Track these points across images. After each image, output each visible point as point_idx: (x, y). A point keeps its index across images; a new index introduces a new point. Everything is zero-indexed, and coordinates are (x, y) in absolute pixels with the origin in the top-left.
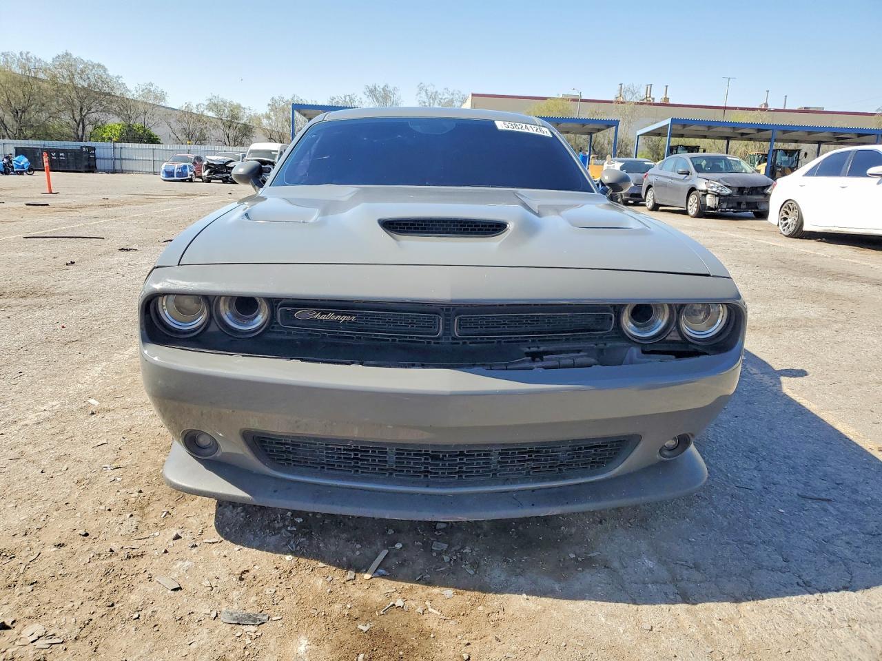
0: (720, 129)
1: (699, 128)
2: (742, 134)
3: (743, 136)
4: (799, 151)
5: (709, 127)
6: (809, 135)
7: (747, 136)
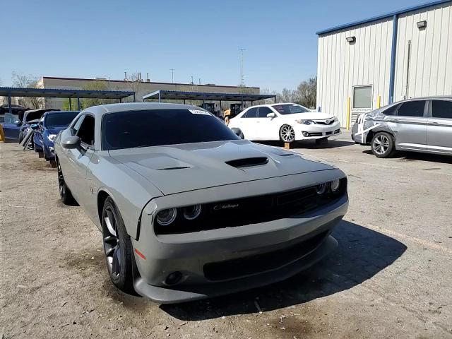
0: (181, 95)
1: (172, 95)
2: (191, 97)
5: (176, 94)
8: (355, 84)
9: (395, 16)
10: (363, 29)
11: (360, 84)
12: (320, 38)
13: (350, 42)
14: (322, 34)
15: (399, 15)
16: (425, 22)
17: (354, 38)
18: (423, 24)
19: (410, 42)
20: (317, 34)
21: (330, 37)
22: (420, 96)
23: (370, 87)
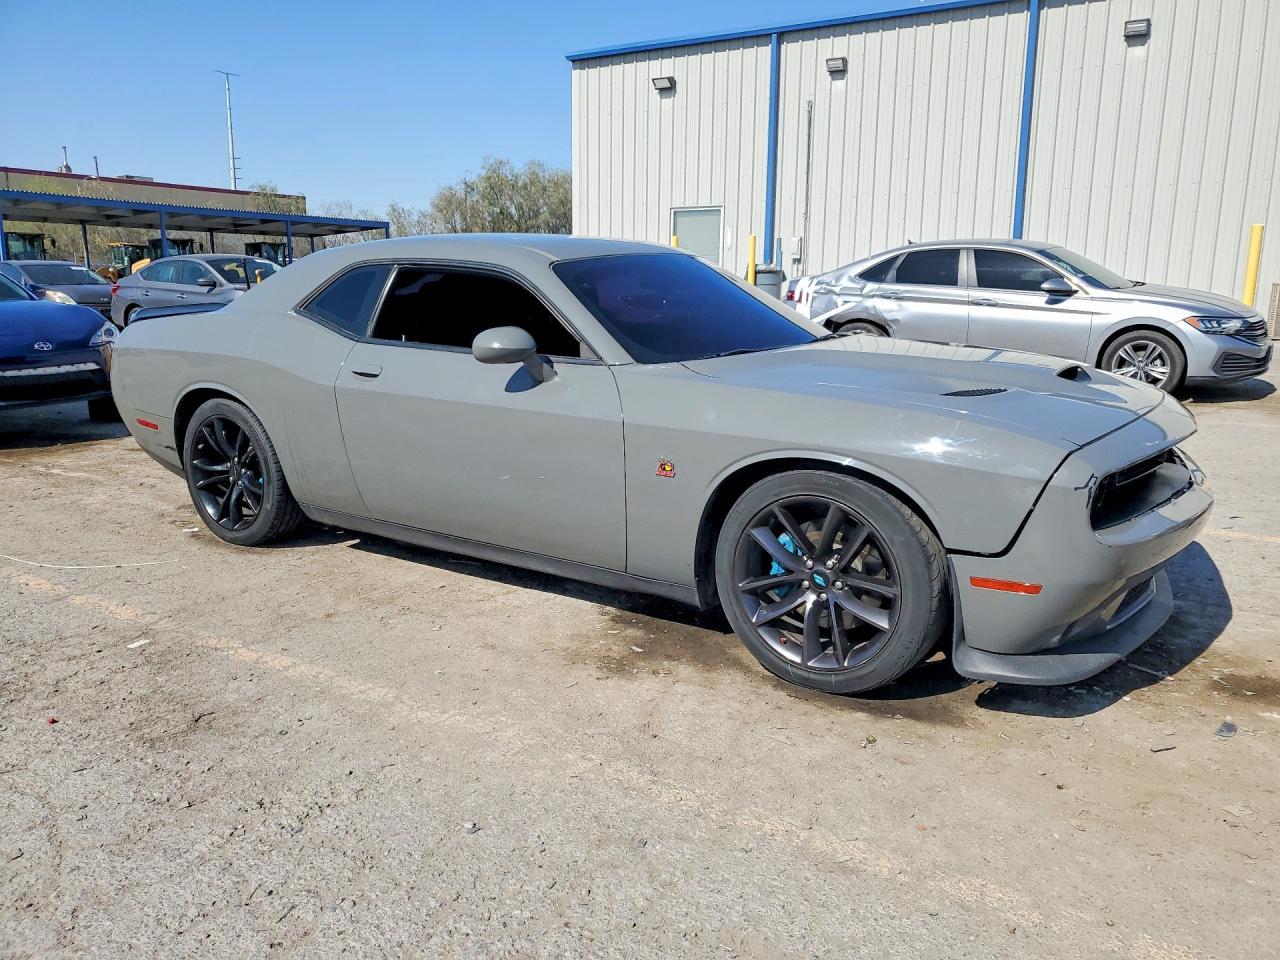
0: (78, 209)
1: (44, 207)
2: (108, 217)
3: (112, 220)
4: (192, 241)
5: (59, 205)
6: (204, 219)
7: (115, 220)
8: (678, 203)
9: (774, 36)
10: (692, 59)
11: (691, 203)
12: (576, 73)
13: (662, 90)
14: (583, 61)
15: (783, 35)
16: (844, 61)
17: (672, 80)
18: (839, 64)
19: (811, 105)
20: (567, 57)
21: (605, 70)
22: (933, 239)
23: (714, 211)
